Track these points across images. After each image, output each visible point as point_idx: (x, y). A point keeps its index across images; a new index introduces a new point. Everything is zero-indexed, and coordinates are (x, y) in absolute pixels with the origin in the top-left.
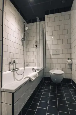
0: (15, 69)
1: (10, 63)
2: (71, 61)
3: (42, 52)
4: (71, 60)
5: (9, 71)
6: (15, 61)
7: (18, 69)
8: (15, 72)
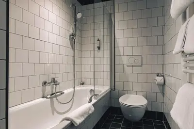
0: (54, 93)
1: (45, 83)
2: (163, 80)
3: (109, 59)
4: (164, 77)
5: (43, 97)
6: (54, 79)
7: (62, 93)
8: (55, 99)
